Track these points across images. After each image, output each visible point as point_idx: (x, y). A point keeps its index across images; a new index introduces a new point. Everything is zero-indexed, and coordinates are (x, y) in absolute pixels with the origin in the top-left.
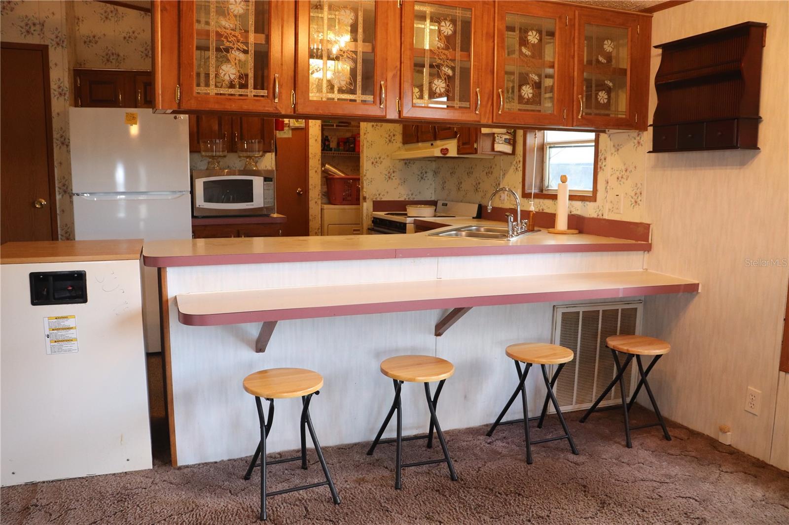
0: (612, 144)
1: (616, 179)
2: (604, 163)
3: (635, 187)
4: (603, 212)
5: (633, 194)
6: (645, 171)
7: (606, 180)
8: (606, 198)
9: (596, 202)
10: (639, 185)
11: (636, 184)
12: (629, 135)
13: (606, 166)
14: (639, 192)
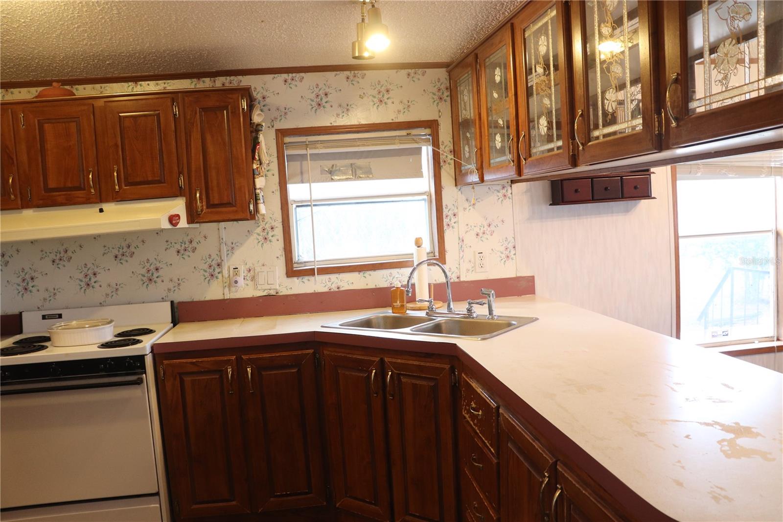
0: (464, 198)
1: (475, 236)
2: (453, 220)
3: (504, 242)
4: (458, 274)
5: (502, 249)
6: (517, 224)
7: (459, 238)
8: (462, 257)
9: (445, 264)
10: (510, 239)
11: (506, 238)
12: (489, 188)
13: (458, 223)
14: (510, 246)
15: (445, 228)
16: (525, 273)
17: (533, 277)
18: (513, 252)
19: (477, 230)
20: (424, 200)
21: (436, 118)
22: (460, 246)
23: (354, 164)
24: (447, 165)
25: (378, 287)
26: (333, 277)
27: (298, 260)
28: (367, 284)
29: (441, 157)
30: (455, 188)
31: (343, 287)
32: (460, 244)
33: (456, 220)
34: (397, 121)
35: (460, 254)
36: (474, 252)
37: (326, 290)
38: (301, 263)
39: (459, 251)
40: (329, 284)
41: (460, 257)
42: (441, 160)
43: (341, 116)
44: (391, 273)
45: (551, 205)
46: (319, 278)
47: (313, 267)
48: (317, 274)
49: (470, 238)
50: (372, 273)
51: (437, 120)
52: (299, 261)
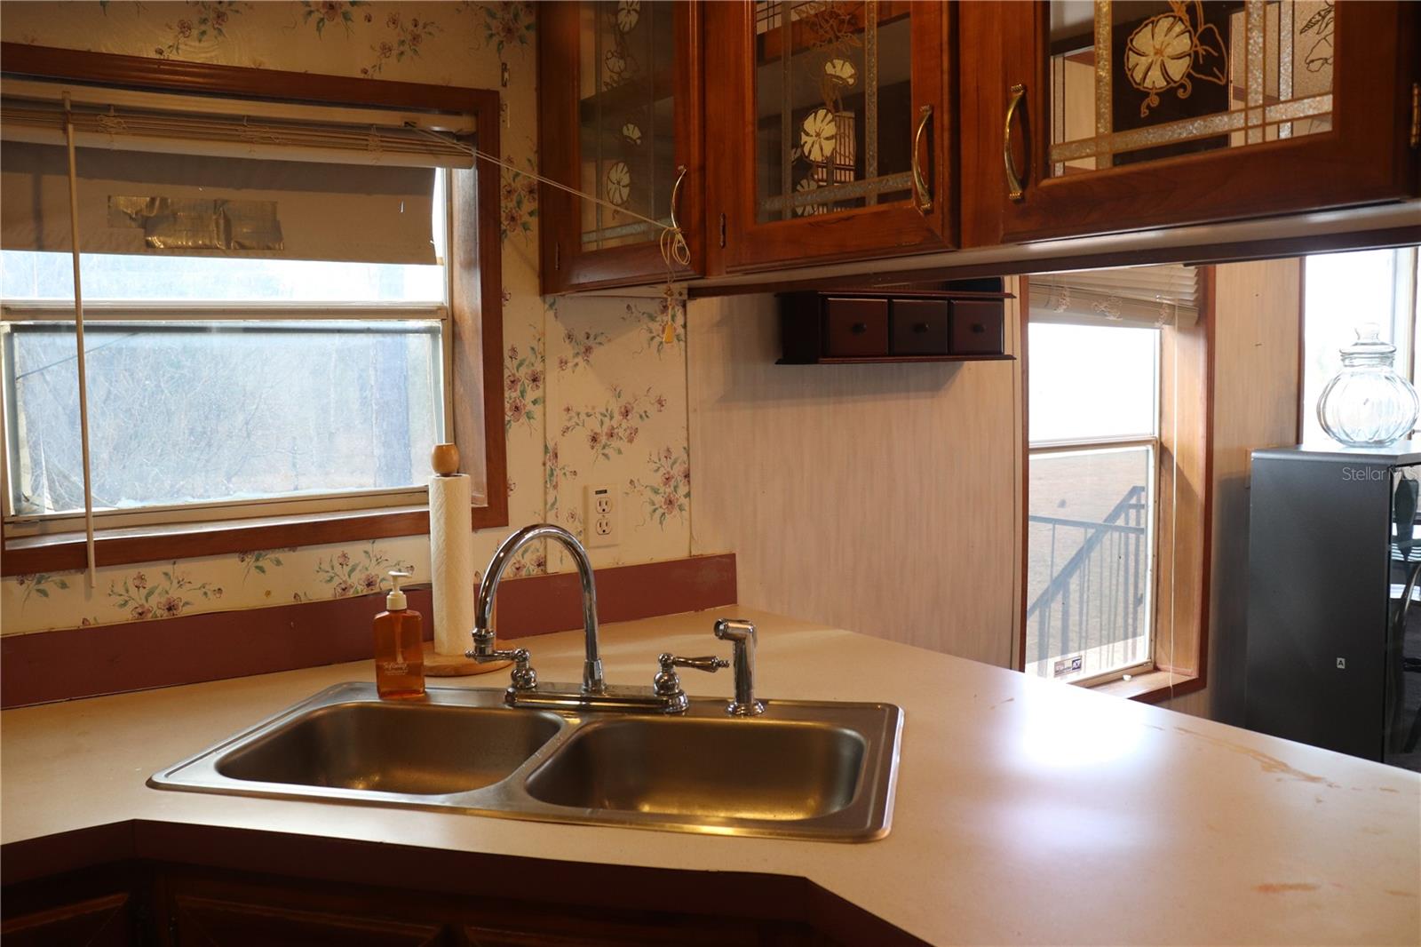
0: (562, 332)
1: (587, 444)
2: (531, 395)
3: (663, 459)
4: (541, 553)
5: (657, 479)
6: (695, 410)
7: (546, 447)
8: (553, 504)
9: (507, 525)
10: (678, 452)
11: (668, 450)
12: (628, 307)
13: (544, 402)
14: (677, 471)
15: (507, 418)
16: (712, 546)
17: (732, 557)
18: (683, 490)
19: (593, 424)
20: (431, 331)
21: (494, 85)
22: (548, 472)
23: (224, 202)
24: (519, 229)
25: (304, 601)
26: (154, 573)
27: (18, 511)
28: (268, 593)
29: (503, 204)
30: (538, 299)
31: (187, 603)
32: (548, 464)
33: (538, 394)
34: (377, 77)
35: (546, 493)
36: (585, 489)
37: (125, 616)
38: (29, 522)
39: (546, 487)
40: (138, 597)
41: (546, 504)
42: (503, 214)
43: (195, 32)
44: (344, 556)
45: (777, 363)
46: (101, 577)
47: (82, 538)
48: (96, 566)
49: (574, 450)
50: (283, 555)
51: (497, 93)
52: (23, 516)
